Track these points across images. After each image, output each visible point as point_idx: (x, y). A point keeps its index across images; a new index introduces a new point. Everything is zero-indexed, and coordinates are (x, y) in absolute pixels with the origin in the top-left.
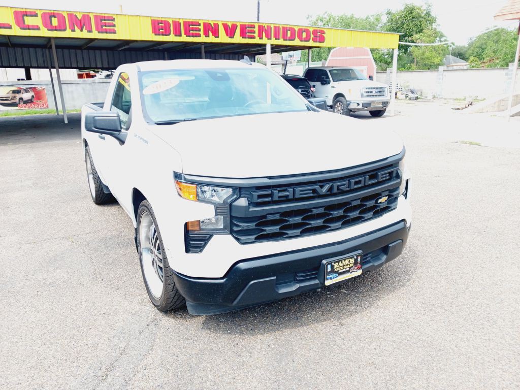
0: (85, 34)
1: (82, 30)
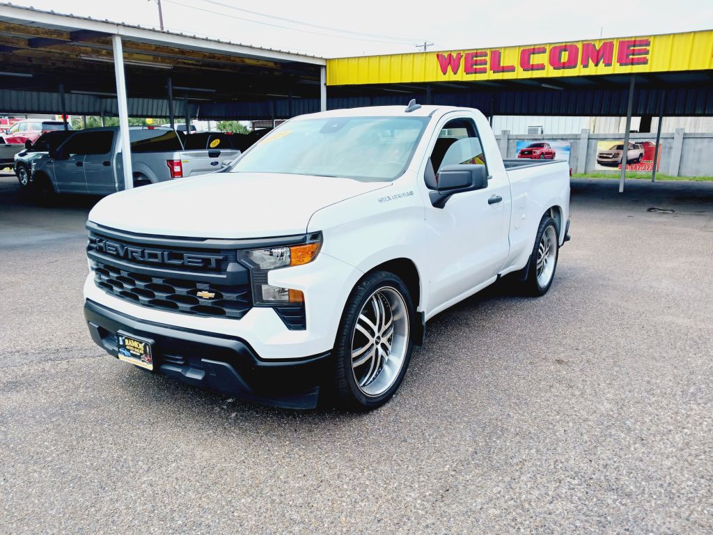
1: (597, 65)
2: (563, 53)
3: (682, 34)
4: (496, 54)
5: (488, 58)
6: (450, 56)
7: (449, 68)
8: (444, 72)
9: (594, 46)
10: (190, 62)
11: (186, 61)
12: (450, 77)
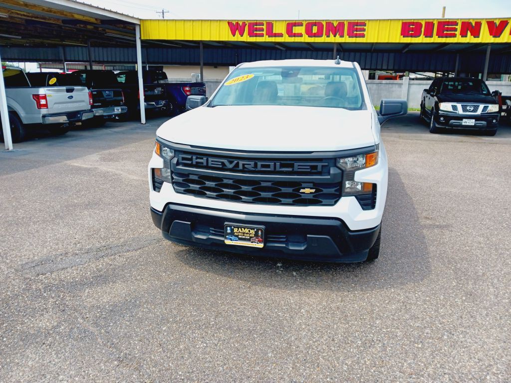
0: (338, 39)
1: (335, 36)
2: (314, 27)
3: (384, 20)
4: (270, 25)
5: (264, 27)
6: (237, 23)
7: (237, 32)
8: (234, 34)
9: (333, 24)
10: (22, 13)
11: (19, 12)
12: (237, 38)
